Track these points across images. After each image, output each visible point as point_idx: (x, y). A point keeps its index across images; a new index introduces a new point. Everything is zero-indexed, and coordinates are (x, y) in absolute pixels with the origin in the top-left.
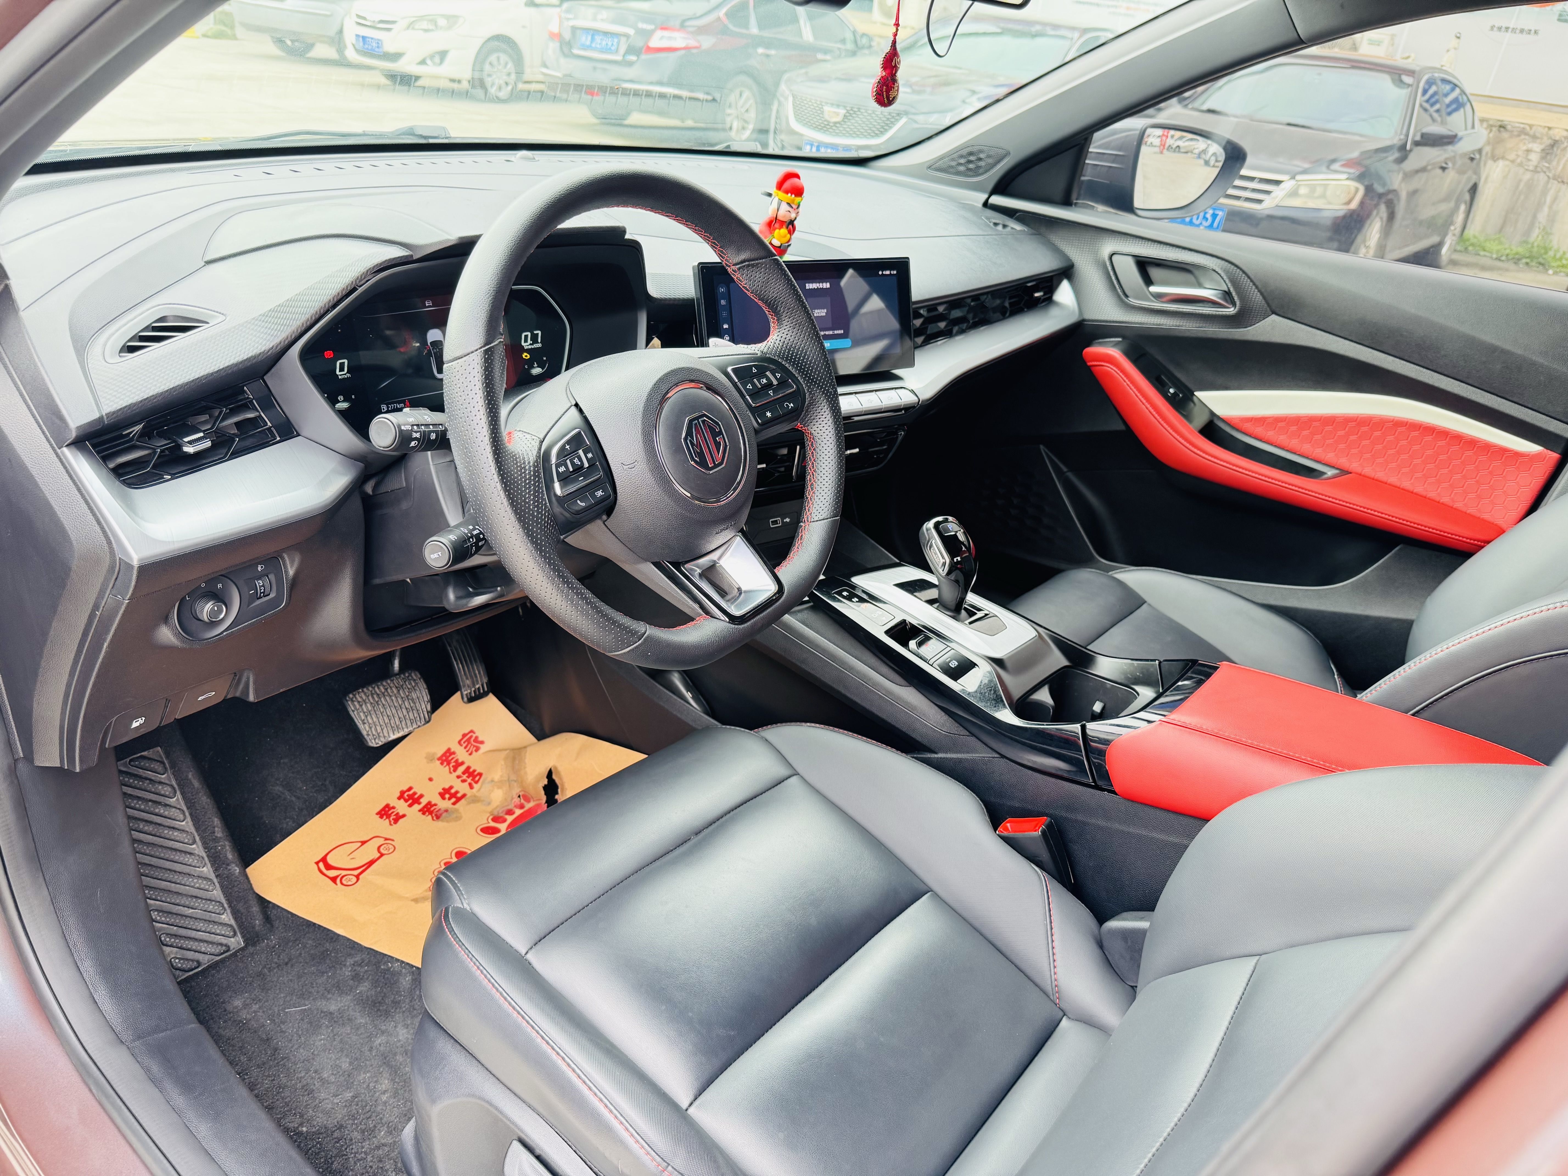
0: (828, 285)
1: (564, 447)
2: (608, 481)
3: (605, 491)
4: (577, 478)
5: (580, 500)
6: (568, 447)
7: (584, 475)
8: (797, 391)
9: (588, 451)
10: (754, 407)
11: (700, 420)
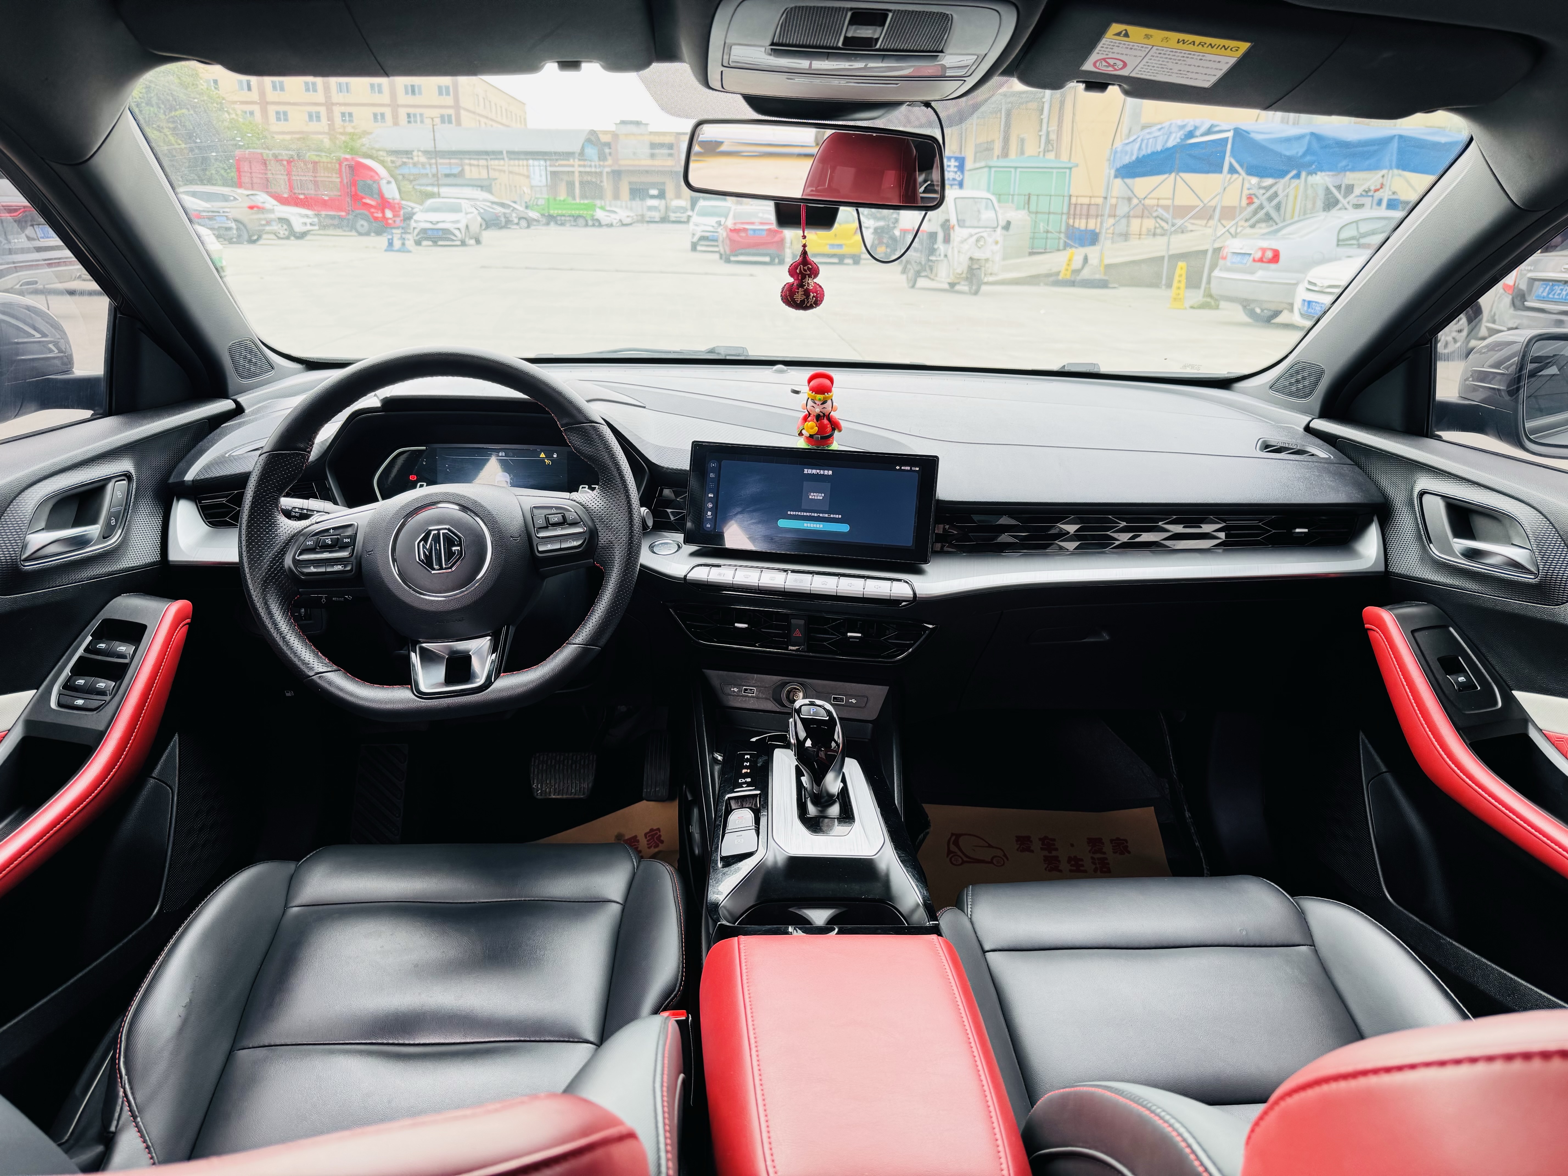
0: (830, 472)
1: (327, 530)
2: (355, 561)
3: (345, 567)
4: (322, 552)
5: (314, 567)
6: (331, 531)
7: (330, 552)
8: (584, 532)
9: (348, 537)
10: (538, 537)
11: (441, 532)
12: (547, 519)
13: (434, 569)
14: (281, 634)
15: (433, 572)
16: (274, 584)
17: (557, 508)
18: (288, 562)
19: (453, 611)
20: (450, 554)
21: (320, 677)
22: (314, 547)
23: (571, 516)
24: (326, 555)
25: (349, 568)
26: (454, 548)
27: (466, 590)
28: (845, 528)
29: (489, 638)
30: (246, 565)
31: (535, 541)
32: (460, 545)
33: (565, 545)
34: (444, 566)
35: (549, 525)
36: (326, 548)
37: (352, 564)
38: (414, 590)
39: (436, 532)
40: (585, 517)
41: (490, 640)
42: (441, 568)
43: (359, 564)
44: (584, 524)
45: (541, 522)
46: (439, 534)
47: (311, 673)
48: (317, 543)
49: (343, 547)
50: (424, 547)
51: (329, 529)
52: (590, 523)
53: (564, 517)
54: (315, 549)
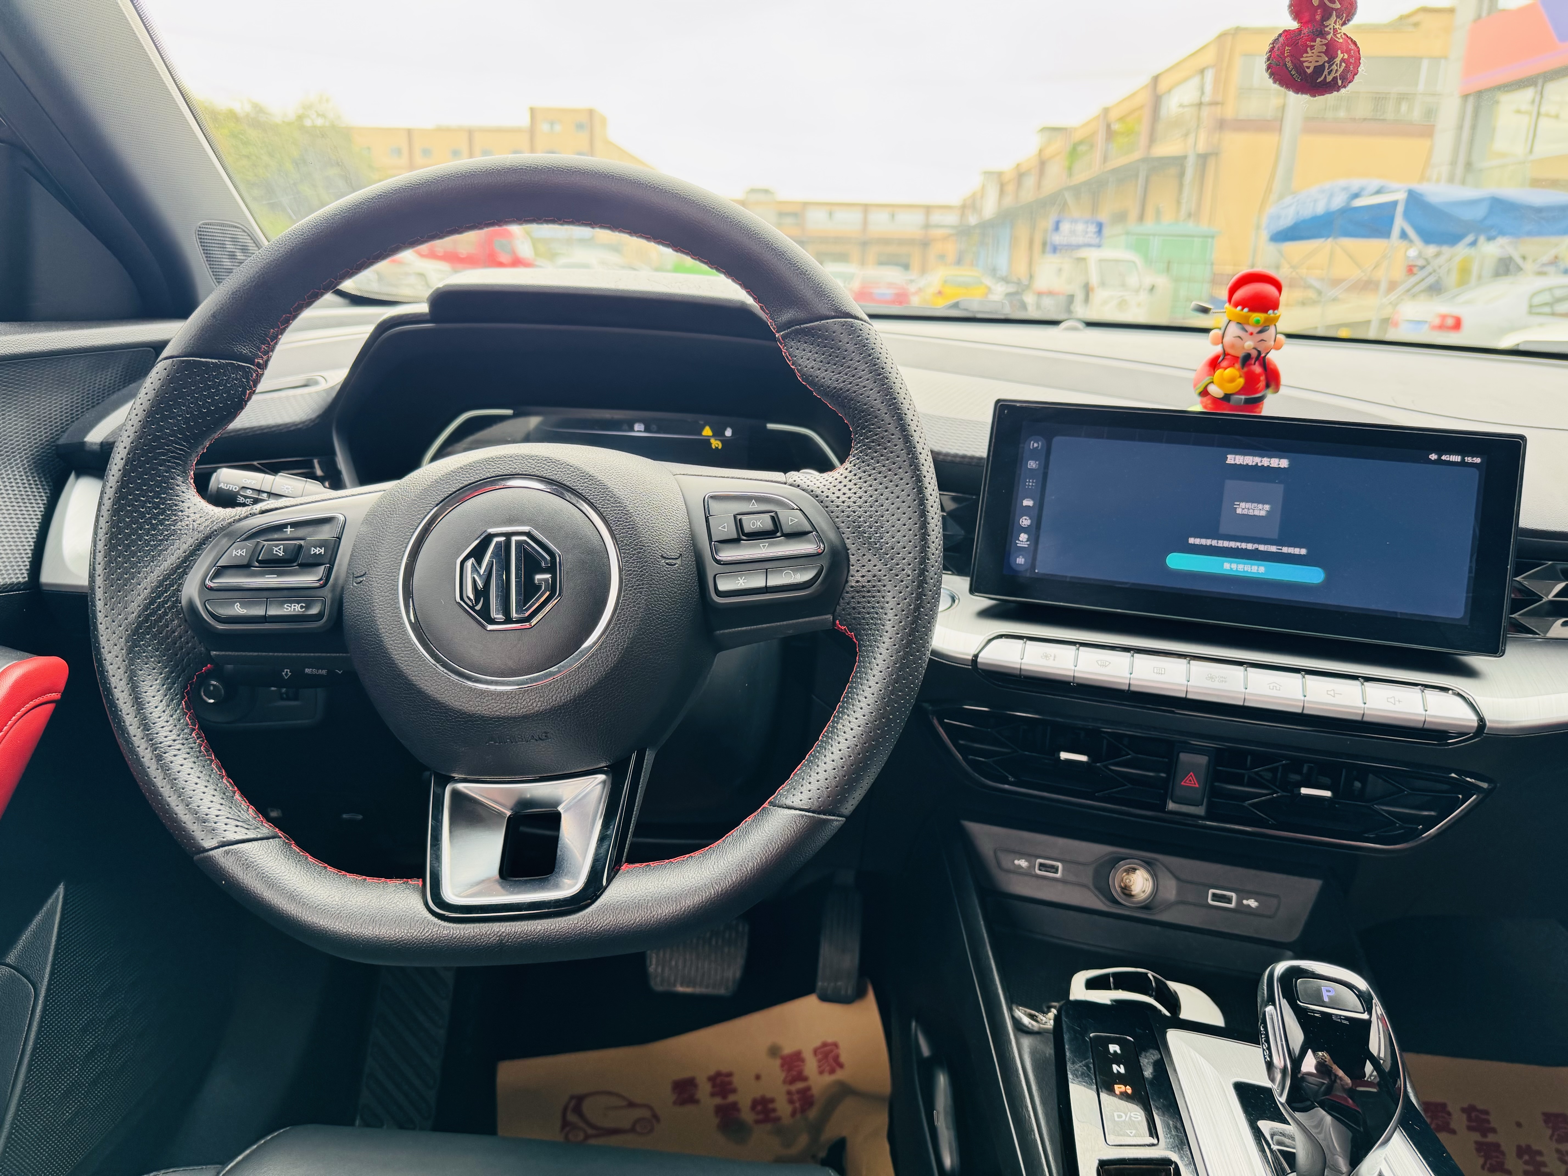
0: (1284, 463)
1: (281, 527)
2: (330, 596)
3: (307, 607)
4: (262, 574)
5: (243, 605)
6: (289, 529)
7: (280, 574)
8: (819, 554)
9: (322, 544)
10: (718, 562)
11: (514, 539)
12: (739, 524)
13: (492, 622)
14: (154, 747)
15: (490, 627)
16: (154, 637)
17: (760, 499)
18: (191, 589)
19: (526, 718)
20: (529, 590)
21: (227, 853)
22: (245, 562)
23: (791, 519)
24: (271, 581)
25: (314, 611)
26: (538, 577)
27: (559, 671)
28: (1313, 576)
29: (601, 777)
30: (99, 593)
31: (711, 568)
32: (551, 569)
33: (775, 580)
34: (514, 615)
35: (743, 536)
36: (273, 564)
37: (324, 603)
38: (445, 665)
39: (502, 539)
40: (821, 522)
41: (604, 782)
42: (508, 620)
43: (339, 604)
44: (819, 536)
45: (724, 528)
46: (508, 544)
47: (207, 844)
48: (254, 553)
49: (310, 565)
50: (475, 570)
51: (285, 526)
52: (832, 535)
53: (775, 520)
54: (248, 566)
